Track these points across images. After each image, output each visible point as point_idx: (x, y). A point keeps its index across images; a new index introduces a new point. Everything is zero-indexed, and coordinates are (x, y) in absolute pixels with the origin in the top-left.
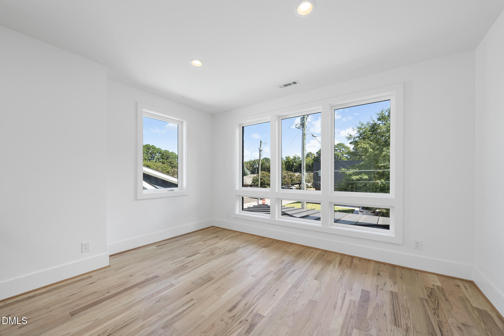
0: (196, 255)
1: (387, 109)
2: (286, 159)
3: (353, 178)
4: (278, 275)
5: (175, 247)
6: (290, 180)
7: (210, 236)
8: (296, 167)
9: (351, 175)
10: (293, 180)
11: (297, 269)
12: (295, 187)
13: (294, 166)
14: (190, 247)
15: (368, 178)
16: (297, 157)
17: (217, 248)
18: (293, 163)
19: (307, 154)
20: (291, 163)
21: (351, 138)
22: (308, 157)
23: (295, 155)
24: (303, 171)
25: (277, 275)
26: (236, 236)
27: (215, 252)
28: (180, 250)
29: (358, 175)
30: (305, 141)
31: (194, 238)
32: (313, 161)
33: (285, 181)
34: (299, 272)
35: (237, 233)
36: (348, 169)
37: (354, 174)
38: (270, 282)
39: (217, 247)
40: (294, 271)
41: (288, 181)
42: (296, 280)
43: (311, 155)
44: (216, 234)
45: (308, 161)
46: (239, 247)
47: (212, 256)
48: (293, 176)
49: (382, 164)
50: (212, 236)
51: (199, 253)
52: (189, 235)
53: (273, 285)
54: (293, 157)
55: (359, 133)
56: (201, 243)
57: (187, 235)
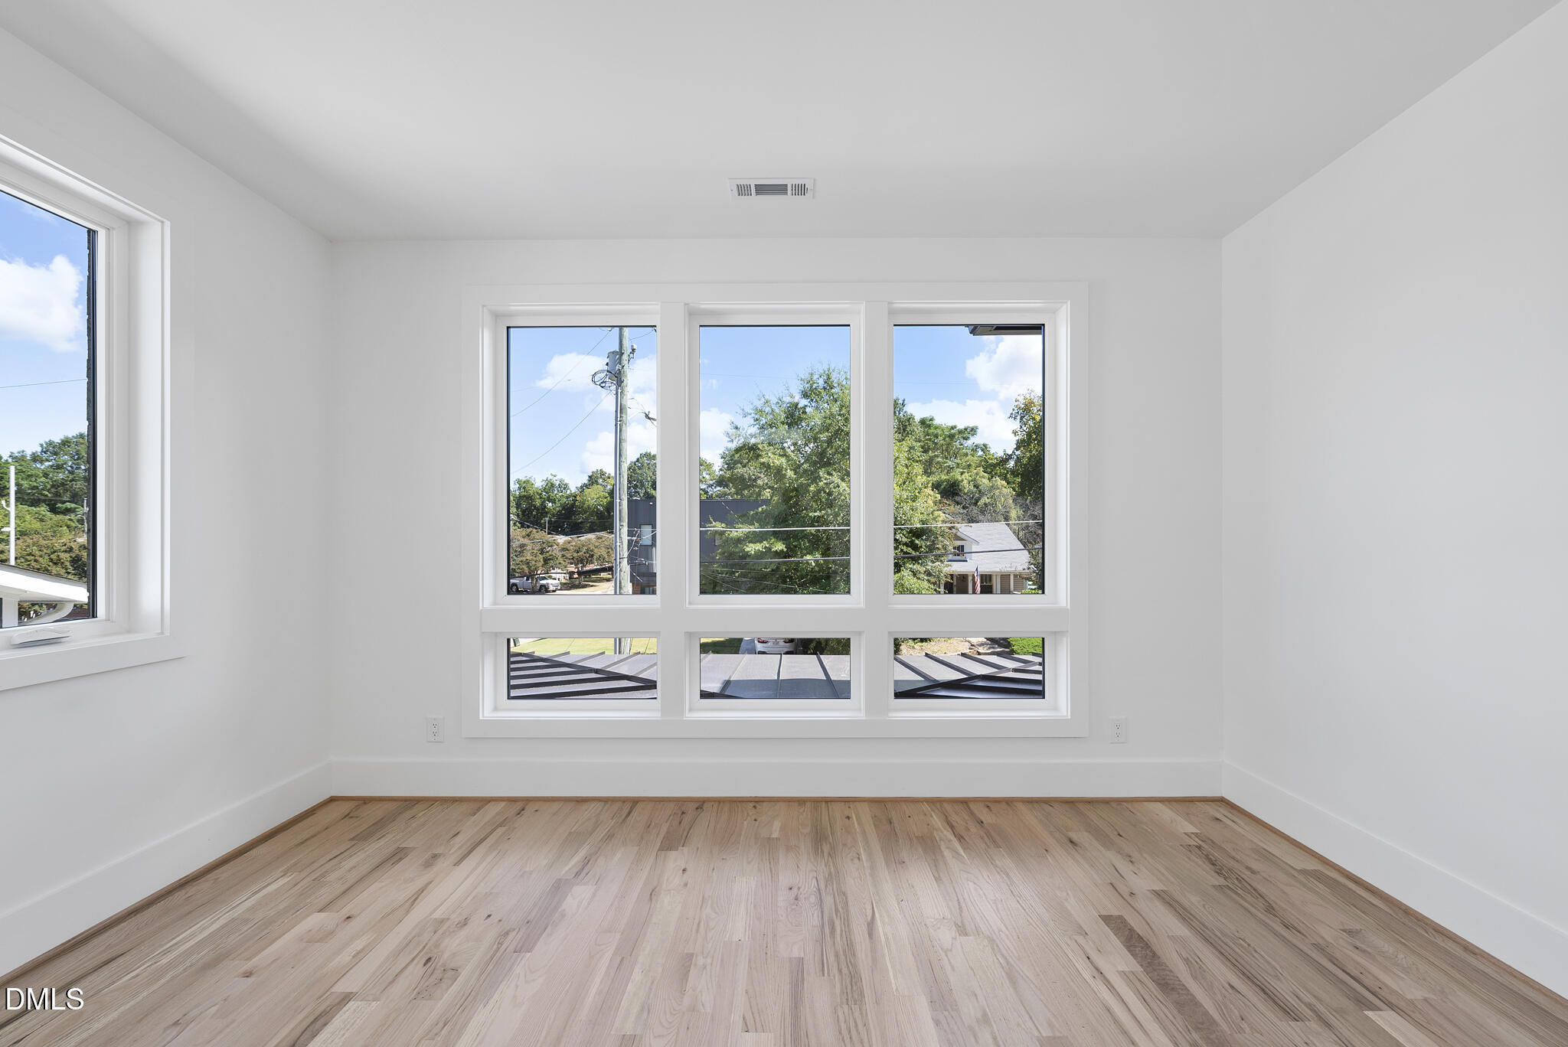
0: (337, 1022)
1: (822, 372)
2: (519, 488)
3: (747, 549)
4: (840, 971)
5: (115, 1015)
6: (541, 556)
7: (353, 861)
8: (553, 515)
9: (739, 541)
10: (550, 559)
11: (873, 911)
12: (557, 581)
13: (547, 513)
14: (248, 975)
15: (785, 550)
16: (557, 483)
17: (442, 921)
18: (544, 502)
19: (590, 474)
20: (538, 503)
21: (739, 436)
22: (595, 486)
23: (550, 477)
24: (620, 529)
25: (836, 971)
26: (500, 825)
27: (445, 956)
28: (176, 1023)
29: (761, 542)
30: (626, 430)
31: (243, 904)
32: (609, 498)
33: (522, 561)
34: (887, 920)
35: (492, 811)
36: (731, 524)
37: (748, 537)
38: (843, 1026)
39: (437, 915)
40: (868, 925)
41: (533, 563)
42: (918, 967)
43: (604, 480)
44: (382, 842)
45: (596, 497)
46: (559, 881)
47: (444, 986)
48: (551, 546)
49: (815, 512)
50: (361, 855)
51: (347, 998)
52: (190, 890)
53: (868, 1031)
54: (544, 484)
55: (757, 426)
56: (314, 921)
57: (180, 895)
